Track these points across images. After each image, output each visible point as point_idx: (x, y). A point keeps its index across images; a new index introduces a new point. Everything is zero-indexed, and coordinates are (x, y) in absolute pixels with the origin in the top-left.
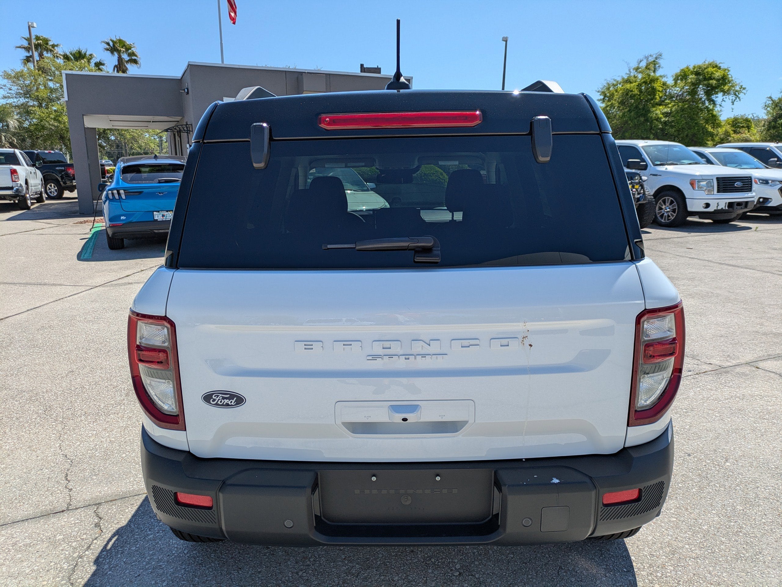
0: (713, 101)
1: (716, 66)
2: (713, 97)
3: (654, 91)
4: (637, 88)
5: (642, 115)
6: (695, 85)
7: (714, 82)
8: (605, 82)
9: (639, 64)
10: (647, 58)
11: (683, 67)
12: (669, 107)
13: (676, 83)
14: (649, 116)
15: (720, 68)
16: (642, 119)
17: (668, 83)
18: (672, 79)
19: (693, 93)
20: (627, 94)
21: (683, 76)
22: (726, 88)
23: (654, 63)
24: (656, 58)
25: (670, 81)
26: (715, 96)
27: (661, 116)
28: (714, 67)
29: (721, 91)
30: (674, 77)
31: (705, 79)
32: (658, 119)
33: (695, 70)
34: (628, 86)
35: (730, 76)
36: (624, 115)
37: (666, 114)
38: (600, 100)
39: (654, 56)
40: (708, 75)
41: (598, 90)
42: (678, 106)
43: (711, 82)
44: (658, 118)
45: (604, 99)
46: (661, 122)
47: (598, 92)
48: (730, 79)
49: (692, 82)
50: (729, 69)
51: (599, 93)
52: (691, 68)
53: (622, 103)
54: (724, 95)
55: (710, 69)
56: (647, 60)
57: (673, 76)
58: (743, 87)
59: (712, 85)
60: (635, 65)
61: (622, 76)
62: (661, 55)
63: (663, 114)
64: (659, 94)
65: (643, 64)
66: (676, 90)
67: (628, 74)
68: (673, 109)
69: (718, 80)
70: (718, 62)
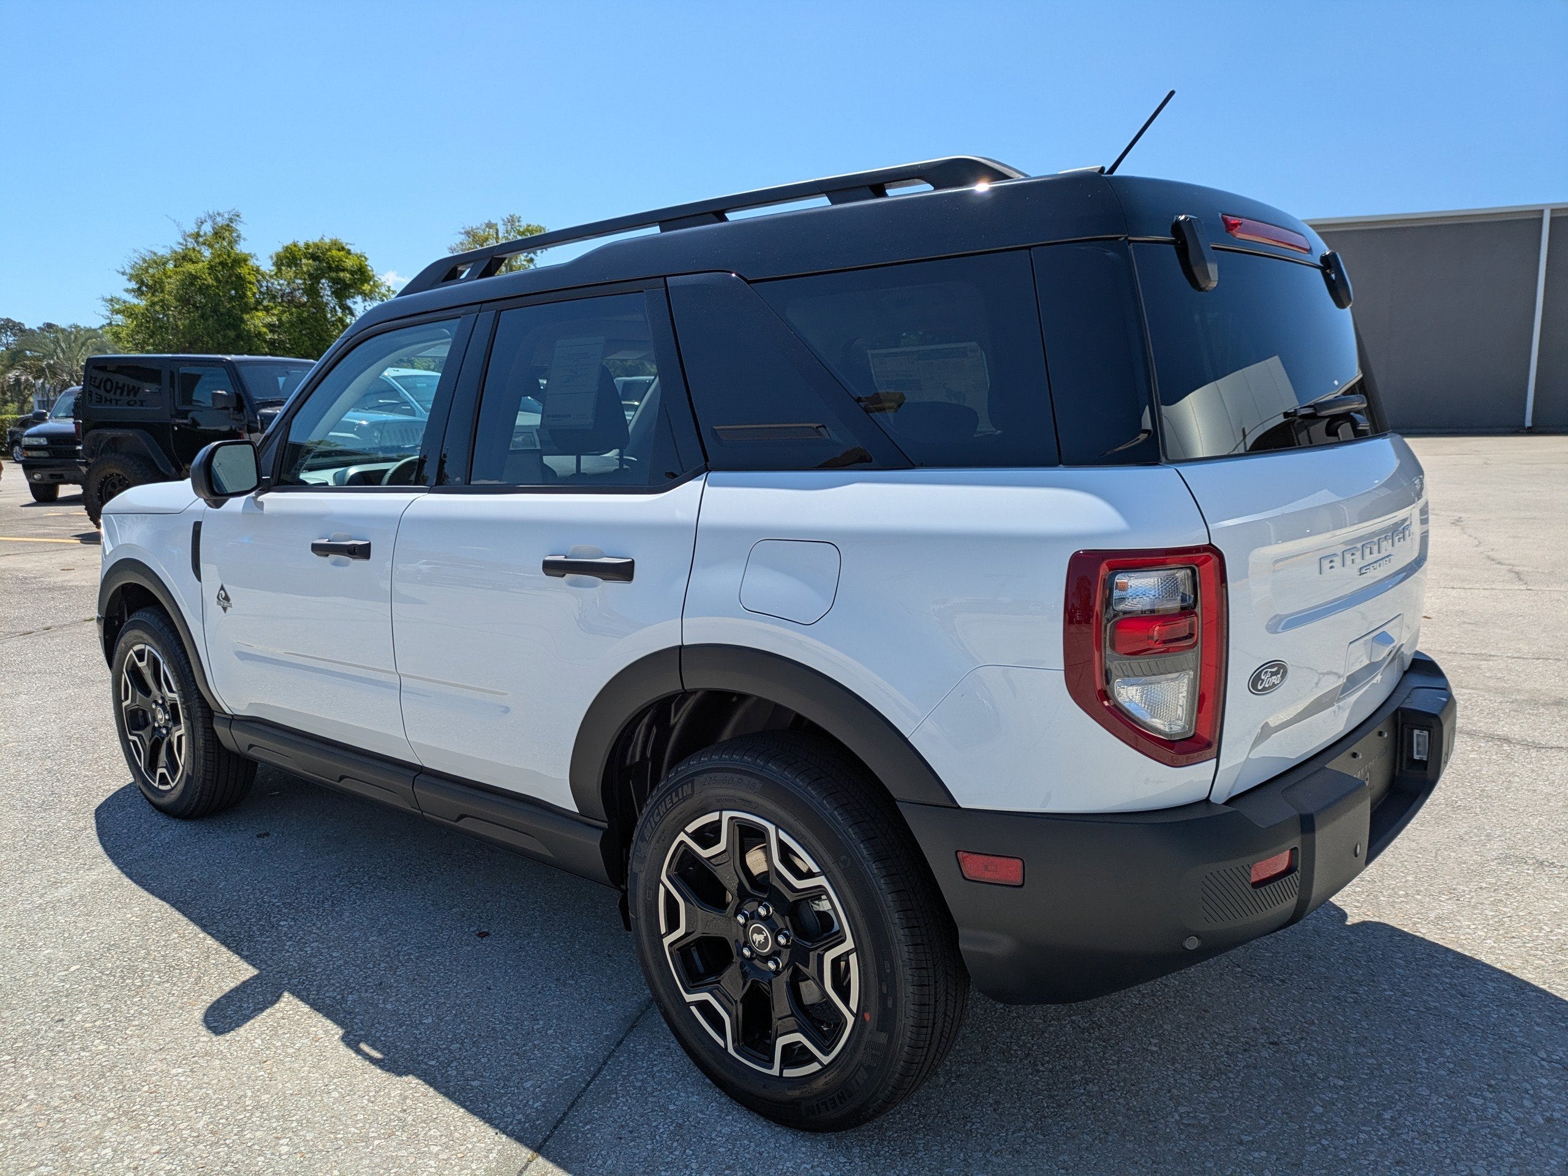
0: (349, 308)
1: (343, 249)
2: (349, 302)
3: (240, 283)
4: (210, 274)
5: (228, 326)
6: (315, 278)
7: (347, 276)
8: (136, 255)
9: (199, 227)
10: (212, 217)
11: (288, 242)
12: (274, 315)
13: (280, 270)
14: (244, 329)
15: (349, 252)
16: (232, 334)
17: (262, 269)
18: (270, 262)
19: (312, 291)
20: (192, 284)
21: (288, 259)
22: (366, 287)
23: (228, 227)
24: (231, 220)
25: (267, 266)
26: (352, 300)
27: (265, 330)
28: (339, 250)
29: (361, 293)
30: (275, 259)
31: (330, 268)
32: (259, 335)
33: (310, 251)
34: (190, 268)
35: (369, 268)
36: (192, 324)
37: (271, 327)
38: (133, 290)
39: (226, 216)
40: (333, 262)
41: (122, 270)
42: (291, 314)
43: (342, 274)
44: (259, 333)
45: (139, 289)
46: (265, 341)
47: (123, 274)
48: (371, 273)
49: (308, 271)
50: (366, 256)
51: (126, 277)
52: (301, 244)
53: (184, 300)
54: (365, 300)
55: (334, 252)
56: (214, 221)
57: (271, 257)
58: (392, 289)
59: (344, 281)
60: (191, 228)
61: (172, 248)
62: (238, 216)
63: (265, 326)
64: (250, 288)
65: (207, 228)
66: (279, 284)
67: (181, 244)
68: (284, 318)
69: (352, 273)
70: (344, 240)
